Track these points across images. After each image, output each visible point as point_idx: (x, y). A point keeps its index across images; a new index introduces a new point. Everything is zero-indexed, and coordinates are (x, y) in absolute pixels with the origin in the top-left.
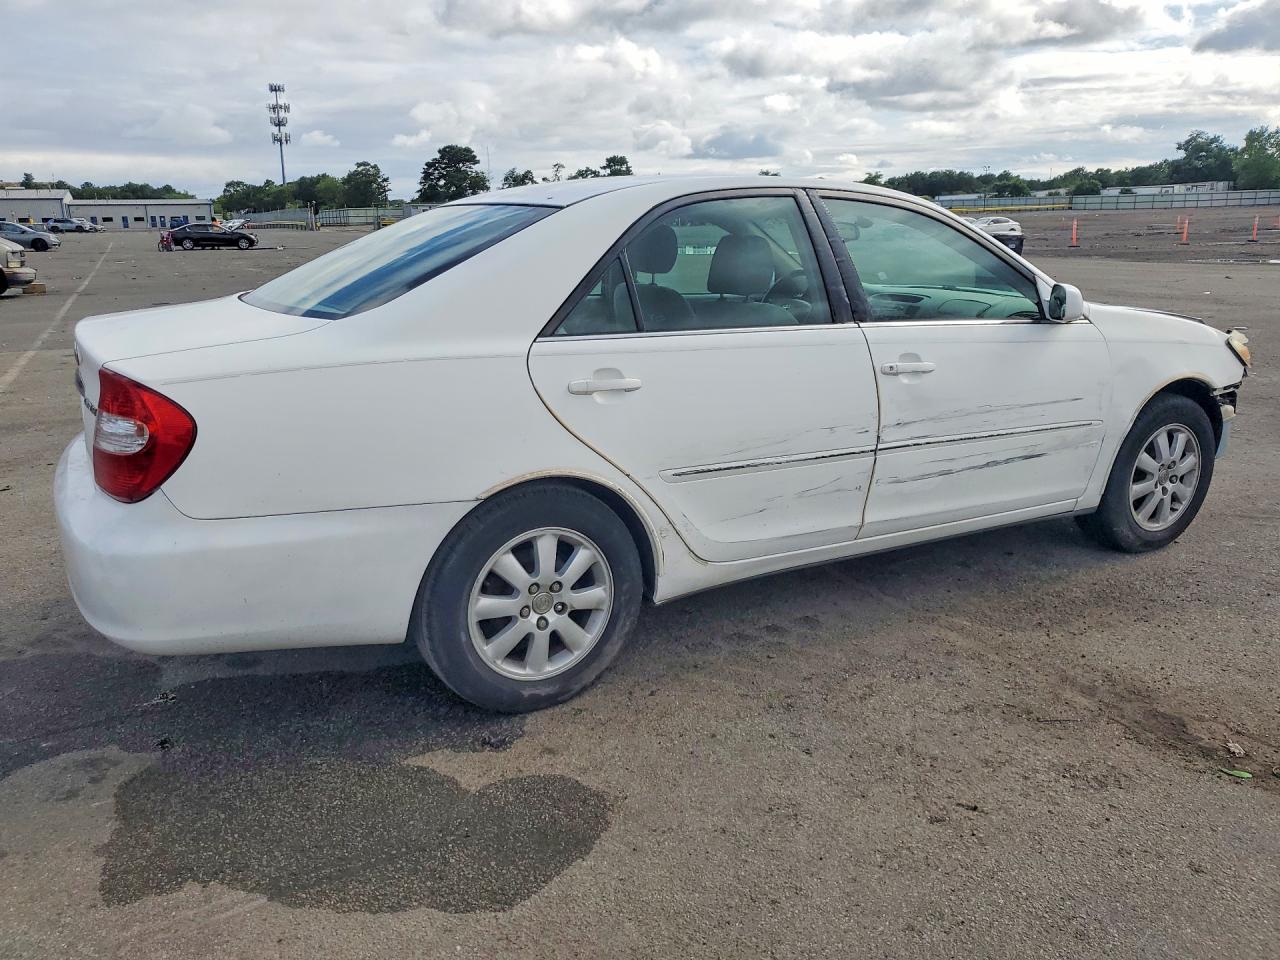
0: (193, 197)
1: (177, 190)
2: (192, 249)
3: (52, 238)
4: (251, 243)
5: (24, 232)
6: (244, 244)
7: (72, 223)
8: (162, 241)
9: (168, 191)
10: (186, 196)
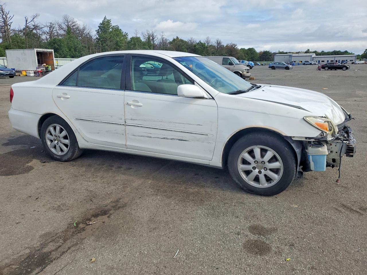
0: (353, 54)
1: (349, 52)
2: (328, 70)
3: (290, 66)
4: (347, 68)
5: (284, 65)
6: (344, 69)
7: (309, 62)
8: (318, 68)
9: (346, 52)
10: (351, 54)
